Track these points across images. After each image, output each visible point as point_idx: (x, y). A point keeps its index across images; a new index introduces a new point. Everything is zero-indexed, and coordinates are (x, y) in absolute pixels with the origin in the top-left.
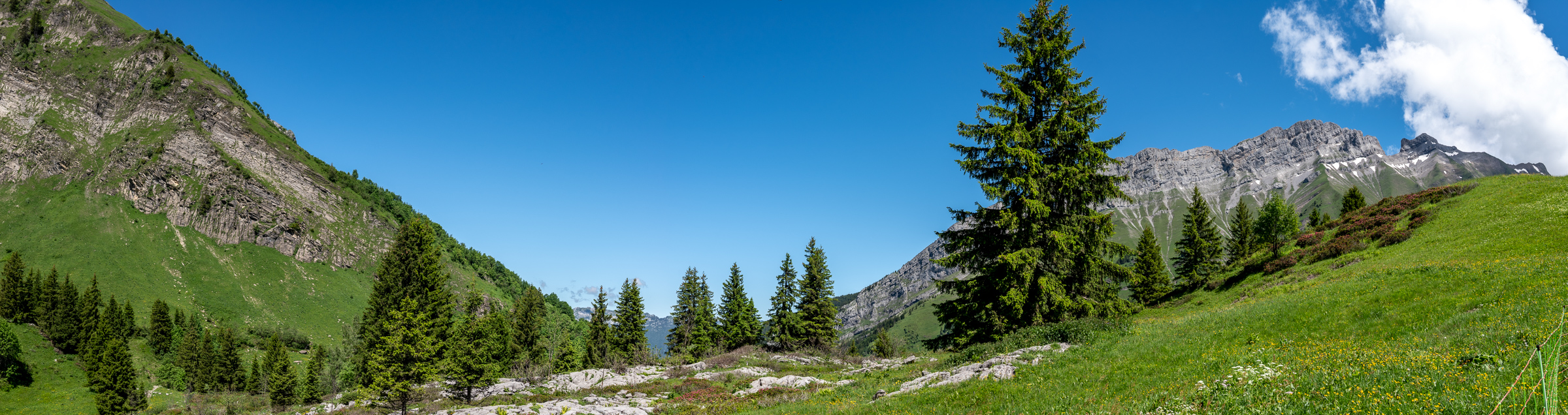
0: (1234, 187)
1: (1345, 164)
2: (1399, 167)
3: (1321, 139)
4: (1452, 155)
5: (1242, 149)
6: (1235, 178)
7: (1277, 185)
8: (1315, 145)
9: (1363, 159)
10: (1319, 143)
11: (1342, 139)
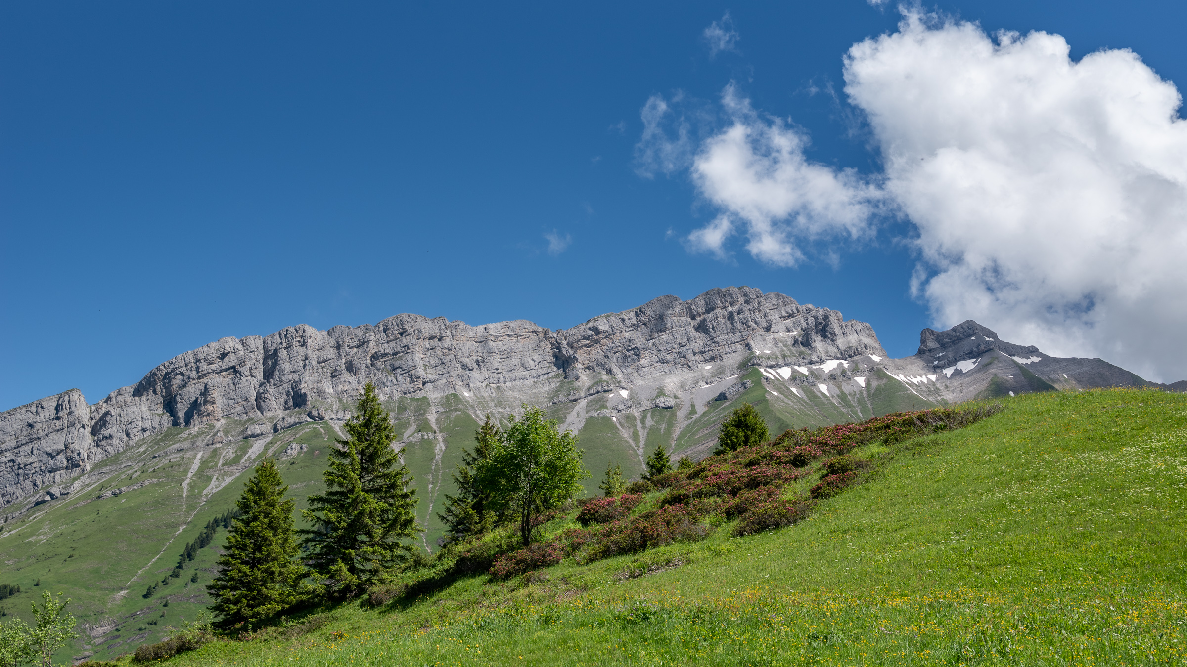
0: (576, 400)
1: (804, 370)
2: (915, 381)
3: (756, 323)
4: (1029, 362)
5: (597, 331)
6: (577, 384)
7: (662, 401)
8: (744, 334)
9: (841, 364)
10: (753, 329)
11: (800, 325)
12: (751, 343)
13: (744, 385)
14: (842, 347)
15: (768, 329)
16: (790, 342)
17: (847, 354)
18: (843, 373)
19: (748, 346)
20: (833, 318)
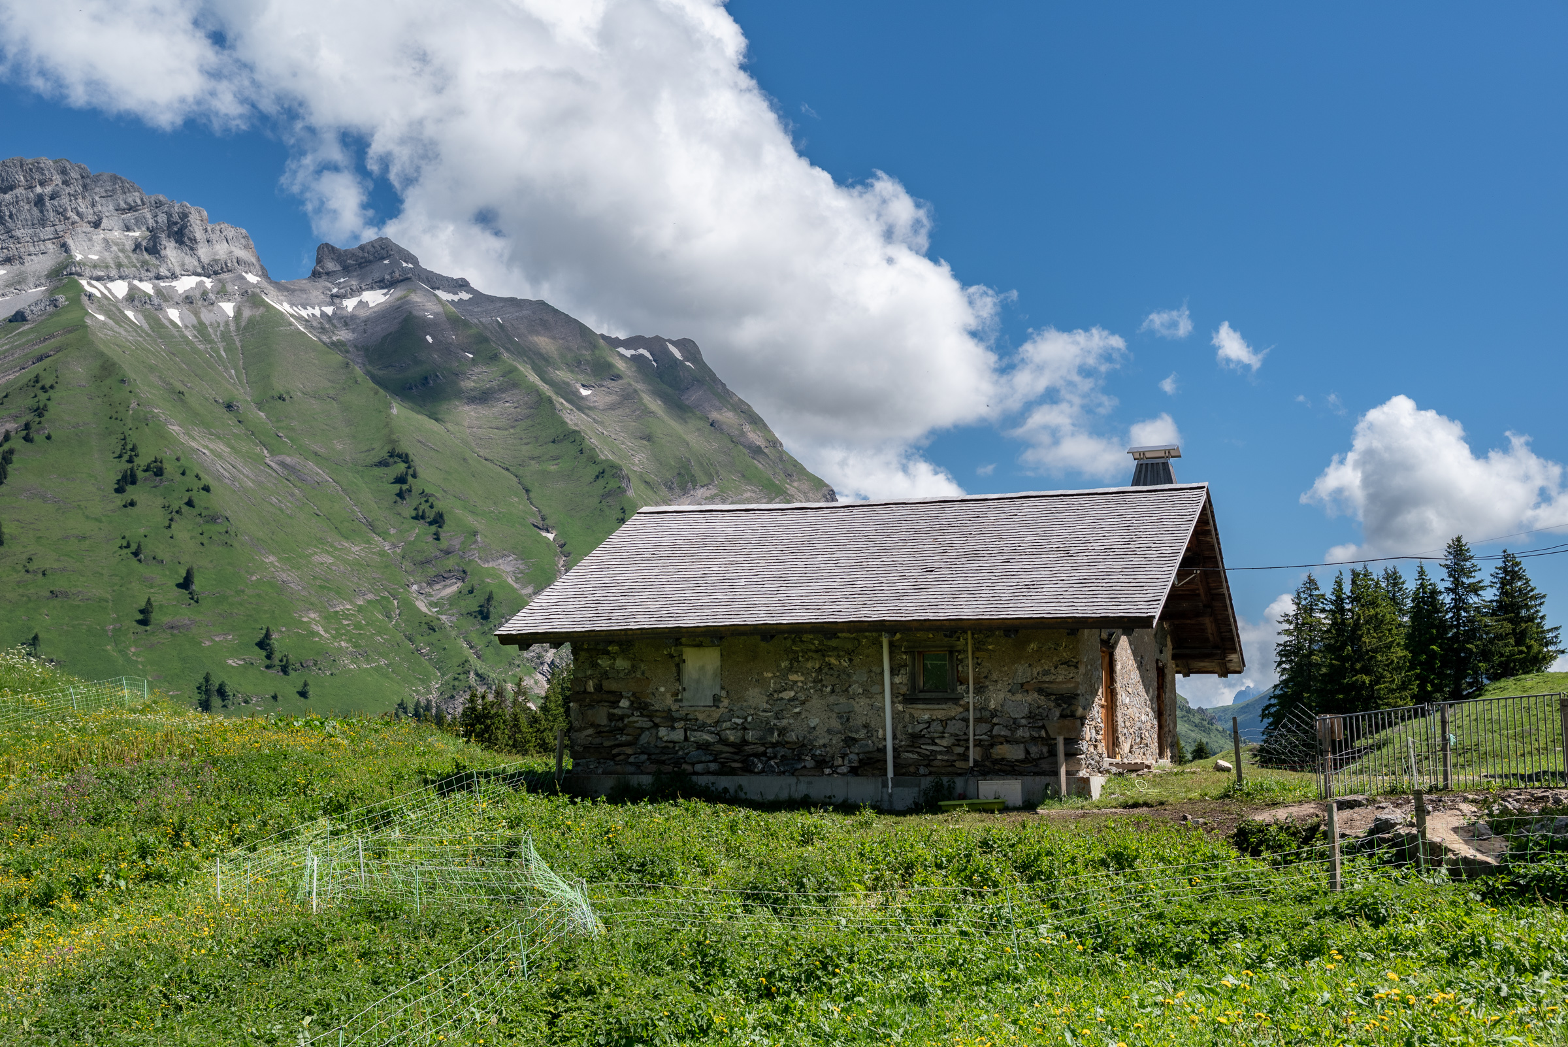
1: (147, 287)
2: (304, 313)
3: (78, 214)
4: (456, 298)
8: (59, 228)
9: (202, 282)
10: (73, 223)
11: (146, 223)
12: (70, 242)
13: (54, 303)
14: (205, 260)
15: (96, 225)
16: (129, 245)
17: (211, 270)
18: (204, 295)
19: (65, 247)
20: (194, 218)
